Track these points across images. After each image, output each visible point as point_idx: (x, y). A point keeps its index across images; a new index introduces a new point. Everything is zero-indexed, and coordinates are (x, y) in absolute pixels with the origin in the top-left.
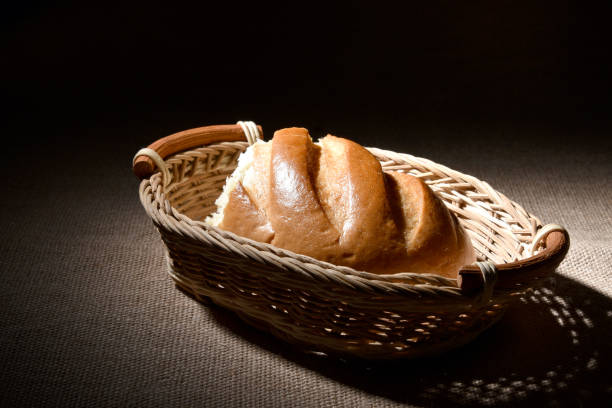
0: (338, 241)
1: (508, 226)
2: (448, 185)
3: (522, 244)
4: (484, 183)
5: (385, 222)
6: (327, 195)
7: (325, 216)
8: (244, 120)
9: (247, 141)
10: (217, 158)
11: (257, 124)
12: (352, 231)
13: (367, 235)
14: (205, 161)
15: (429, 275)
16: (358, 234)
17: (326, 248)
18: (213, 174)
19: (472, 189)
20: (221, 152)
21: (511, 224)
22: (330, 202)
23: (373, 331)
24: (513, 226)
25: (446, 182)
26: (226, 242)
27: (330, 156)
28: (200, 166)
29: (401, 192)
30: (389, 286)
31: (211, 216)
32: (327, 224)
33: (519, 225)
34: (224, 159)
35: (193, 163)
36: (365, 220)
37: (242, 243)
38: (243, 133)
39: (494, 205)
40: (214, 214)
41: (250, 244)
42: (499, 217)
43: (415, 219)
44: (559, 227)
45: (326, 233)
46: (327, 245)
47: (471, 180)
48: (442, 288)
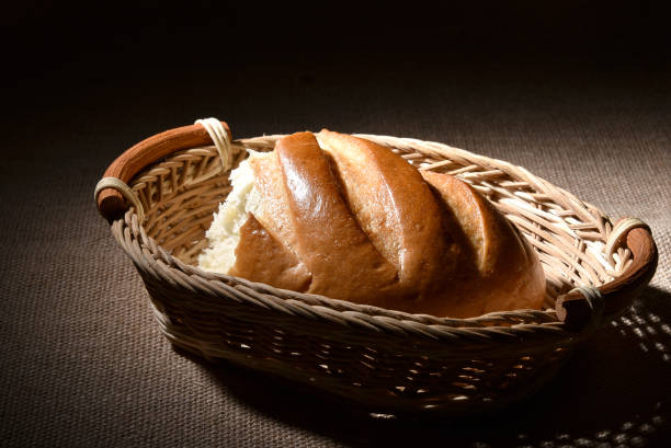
0: (397, 279)
1: (560, 220)
2: (475, 175)
3: (586, 242)
4: (520, 168)
5: (450, 247)
6: (368, 220)
7: (374, 248)
8: (203, 117)
9: (213, 144)
10: (181, 172)
11: (221, 120)
12: (412, 263)
13: (430, 267)
14: (169, 177)
15: (524, 311)
16: (419, 267)
17: (383, 289)
18: (180, 193)
19: (506, 177)
20: (185, 162)
21: (564, 217)
22: (374, 228)
23: (457, 384)
24: (567, 219)
25: (471, 171)
26: (264, 297)
27: (349, 165)
28: (165, 184)
29: (450, 202)
30: (479, 331)
31: (205, 253)
32: (378, 258)
33: (575, 217)
34: (190, 170)
35: (157, 184)
36: (425, 248)
37: (284, 297)
38: (207, 134)
39: (538, 195)
40: (207, 250)
41: (293, 298)
42: (545, 209)
43: (477, 237)
44: (639, 222)
45: (379, 270)
46: (385, 285)
47: (502, 165)
48: (543, 325)
